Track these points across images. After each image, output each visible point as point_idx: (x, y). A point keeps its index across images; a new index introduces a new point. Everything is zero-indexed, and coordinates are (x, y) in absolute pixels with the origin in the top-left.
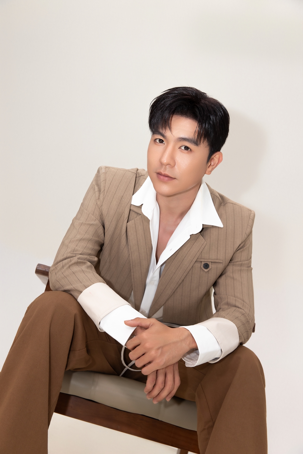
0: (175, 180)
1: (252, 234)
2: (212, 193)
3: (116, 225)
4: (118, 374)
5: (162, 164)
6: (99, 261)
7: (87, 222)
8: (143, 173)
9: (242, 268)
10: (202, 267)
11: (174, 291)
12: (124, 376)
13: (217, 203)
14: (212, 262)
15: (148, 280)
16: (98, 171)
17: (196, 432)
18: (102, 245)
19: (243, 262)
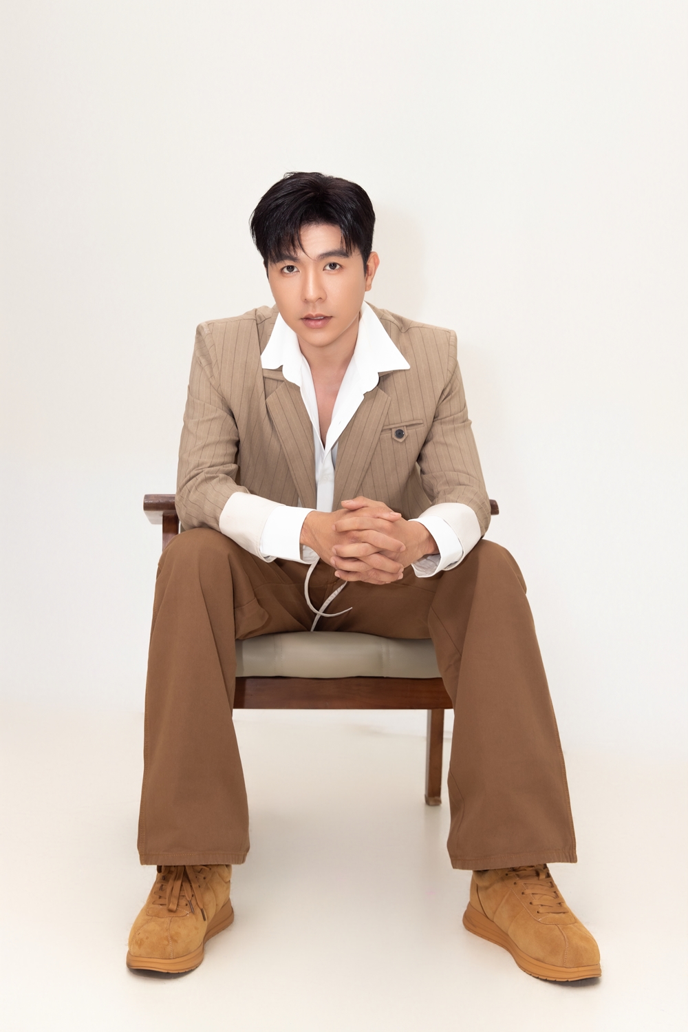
0: (332, 319)
1: (459, 368)
2: (383, 318)
3: (250, 407)
4: (309, 630)
5: (306, 301)
6: (239, 470)
7: (206, 418)
8: (267, 314)
9: (456, 426)
10: (394, 436)
11: (360, 483)
12: (318, 629)
13: (394, 330)
14: (407, 426)
15: (318, 476)
16: (199, 332)
17: (441, 678)
18: (237, 444)
19: (455, 416)
